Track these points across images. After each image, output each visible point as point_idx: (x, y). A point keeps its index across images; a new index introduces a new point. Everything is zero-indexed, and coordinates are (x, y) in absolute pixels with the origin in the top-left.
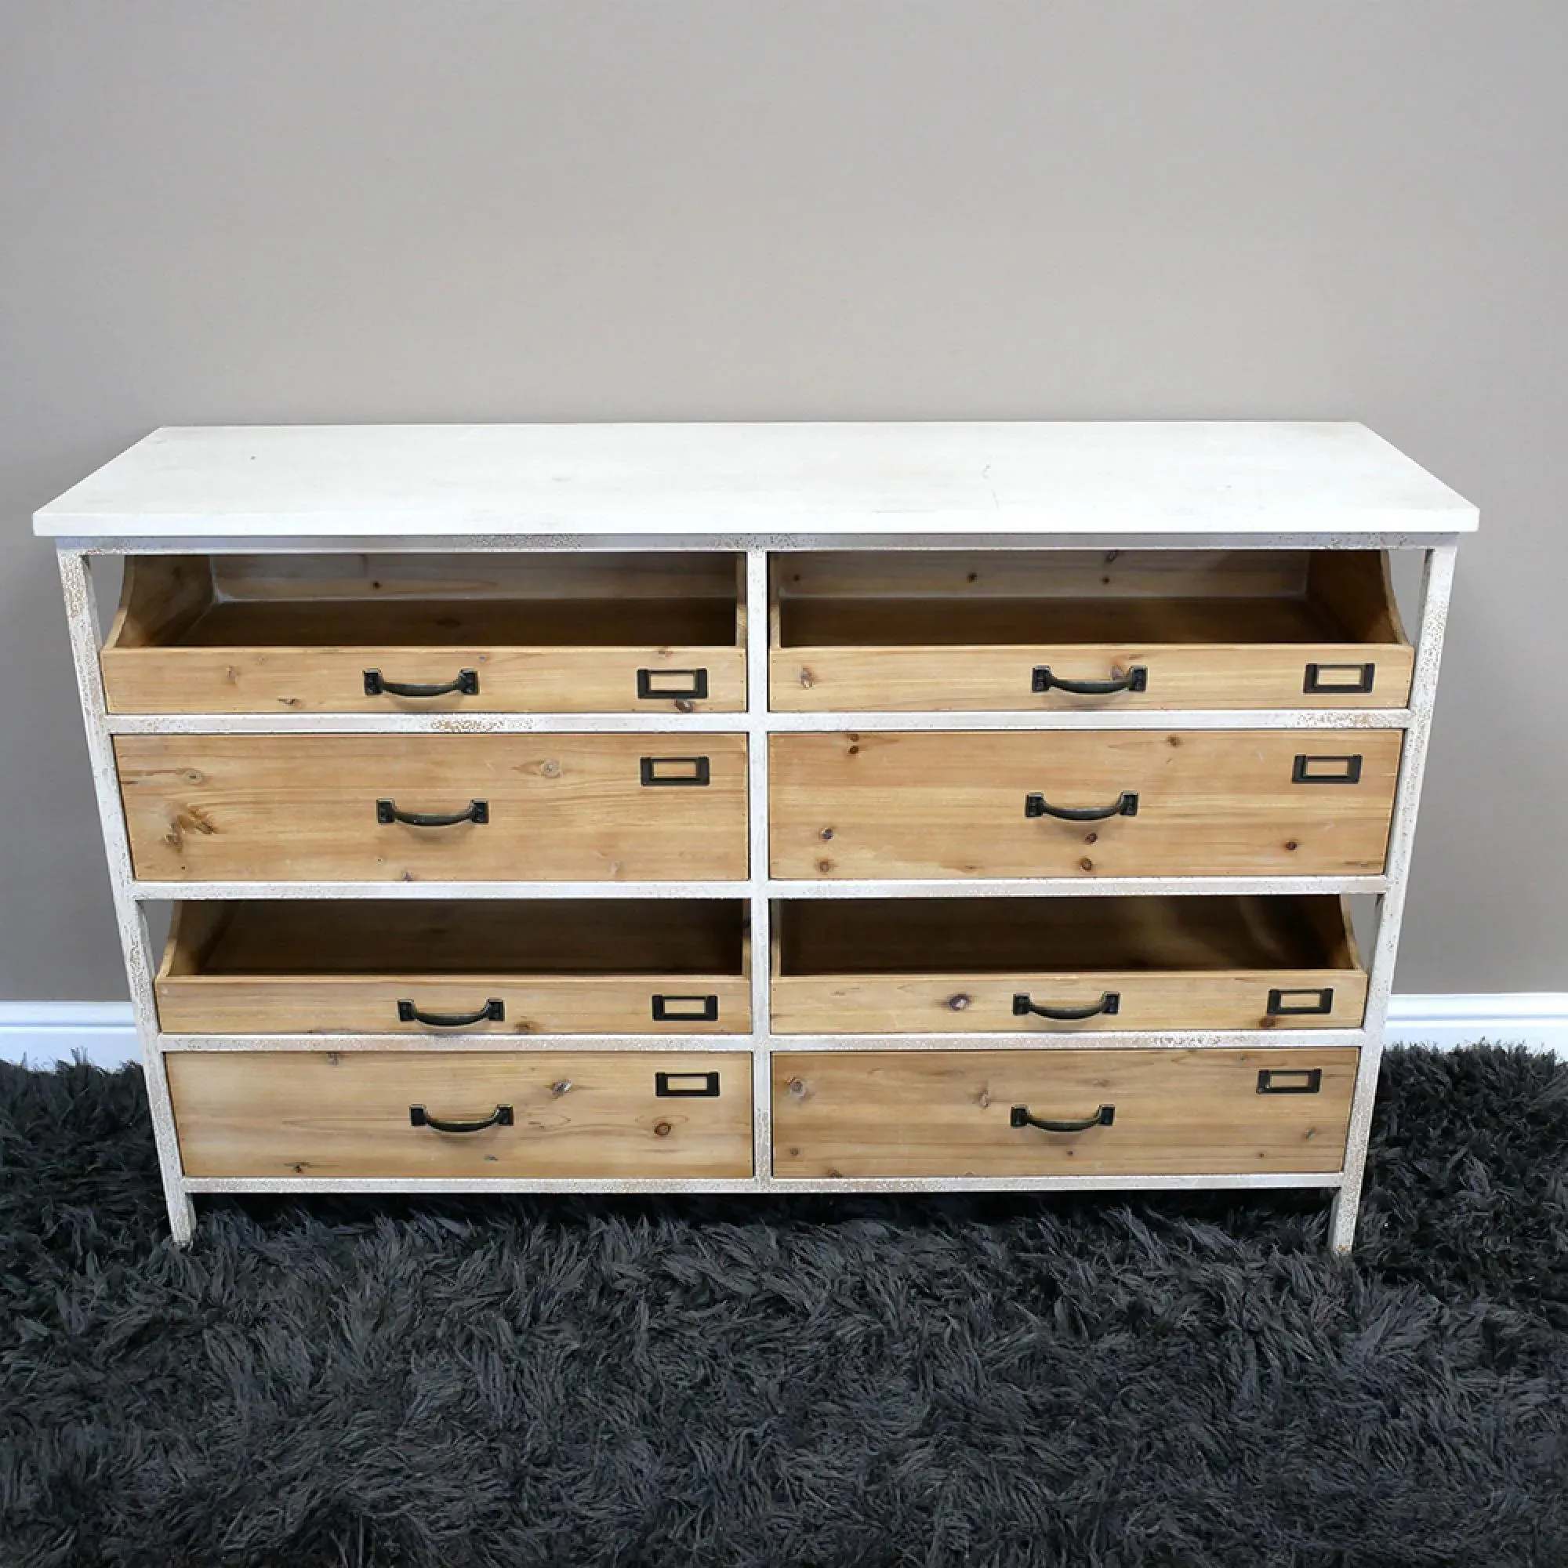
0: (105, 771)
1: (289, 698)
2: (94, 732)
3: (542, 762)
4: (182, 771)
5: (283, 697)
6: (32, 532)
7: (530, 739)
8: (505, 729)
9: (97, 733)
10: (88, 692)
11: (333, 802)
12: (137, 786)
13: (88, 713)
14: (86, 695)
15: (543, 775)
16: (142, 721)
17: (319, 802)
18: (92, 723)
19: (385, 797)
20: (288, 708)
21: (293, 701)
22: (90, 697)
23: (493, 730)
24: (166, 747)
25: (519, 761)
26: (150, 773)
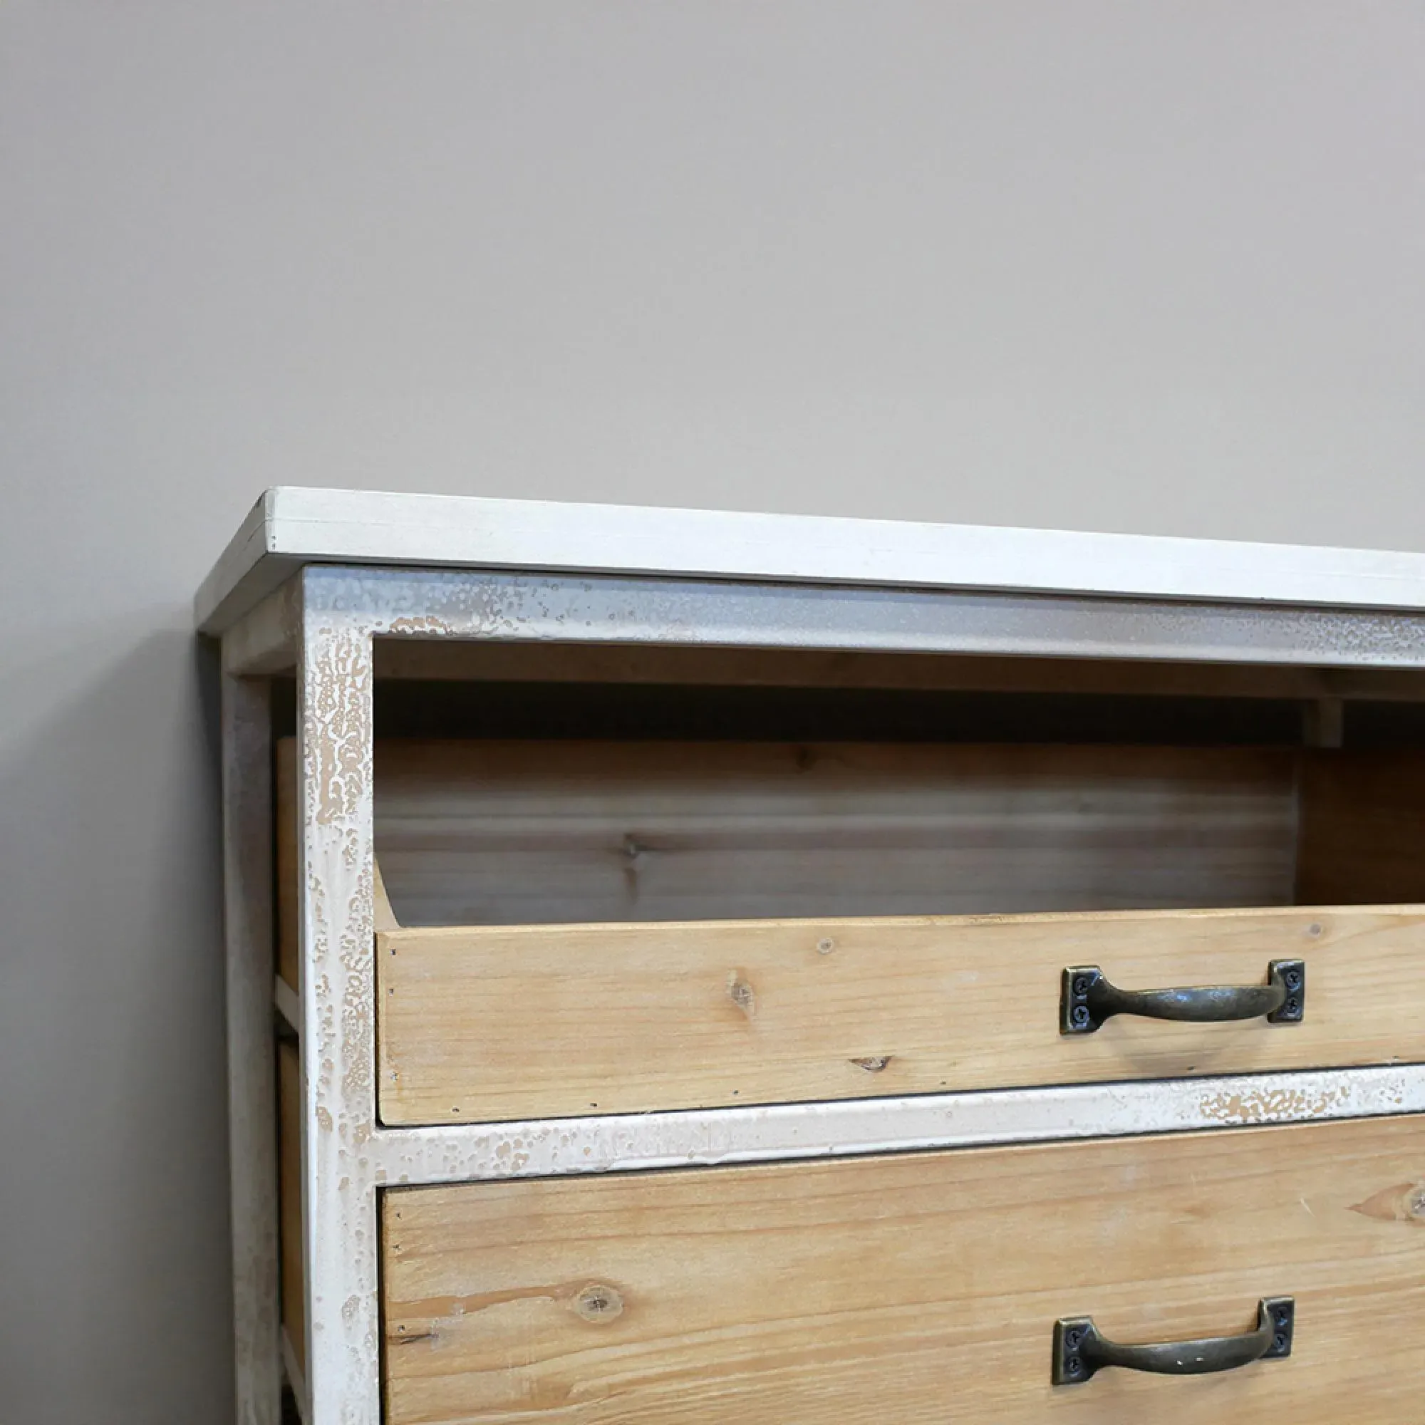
0: (350, 1307)
1: (875, 1051)
2: (334, 1182)
3: (1411, 1186)
4: (571, 1289)
5: (862, 1053)
6: (266, 546)
7: (1393, 1129)
8: (1353, 1106)
9: (344, 1183)
10: (336, 1059)
11: (951, 1342)
12: (436, 1346)
13: (326, 1123)
14: (327, 1066)
15: (1410, 1219)
16: (482, 1141)
17: (918, 1344)
18: (334, 1155)
19: (1067, 1313)
20: (865, 1081)
21: (885, 1062)
22: (338, 1072)
23: (1327, 1112)
24: (536, 1219)
25: (1365, 1187)
26: (477, 1303)
